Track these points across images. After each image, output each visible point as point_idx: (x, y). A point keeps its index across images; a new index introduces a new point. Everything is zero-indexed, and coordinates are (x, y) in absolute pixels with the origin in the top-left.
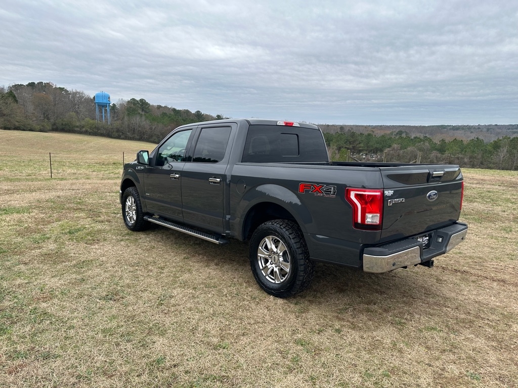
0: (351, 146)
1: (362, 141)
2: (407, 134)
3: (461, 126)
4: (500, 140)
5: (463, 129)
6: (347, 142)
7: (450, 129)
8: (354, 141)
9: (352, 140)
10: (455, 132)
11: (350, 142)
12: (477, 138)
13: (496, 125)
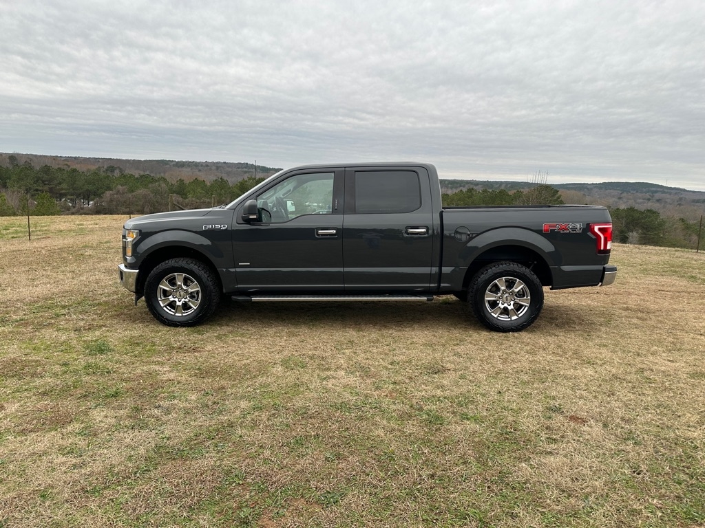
0: (46, 188)
1: (64, 180)
2: (121, 170)
3: (186, 162)
4: (246, 182)
5: (189, 166)
6: (37, 181)
7: (174, 165)
8: (50, 181)
9: (46, 177)
10: (181, 169)
11: (43, 182)
12: (221, 179)
13: (225, 163)
